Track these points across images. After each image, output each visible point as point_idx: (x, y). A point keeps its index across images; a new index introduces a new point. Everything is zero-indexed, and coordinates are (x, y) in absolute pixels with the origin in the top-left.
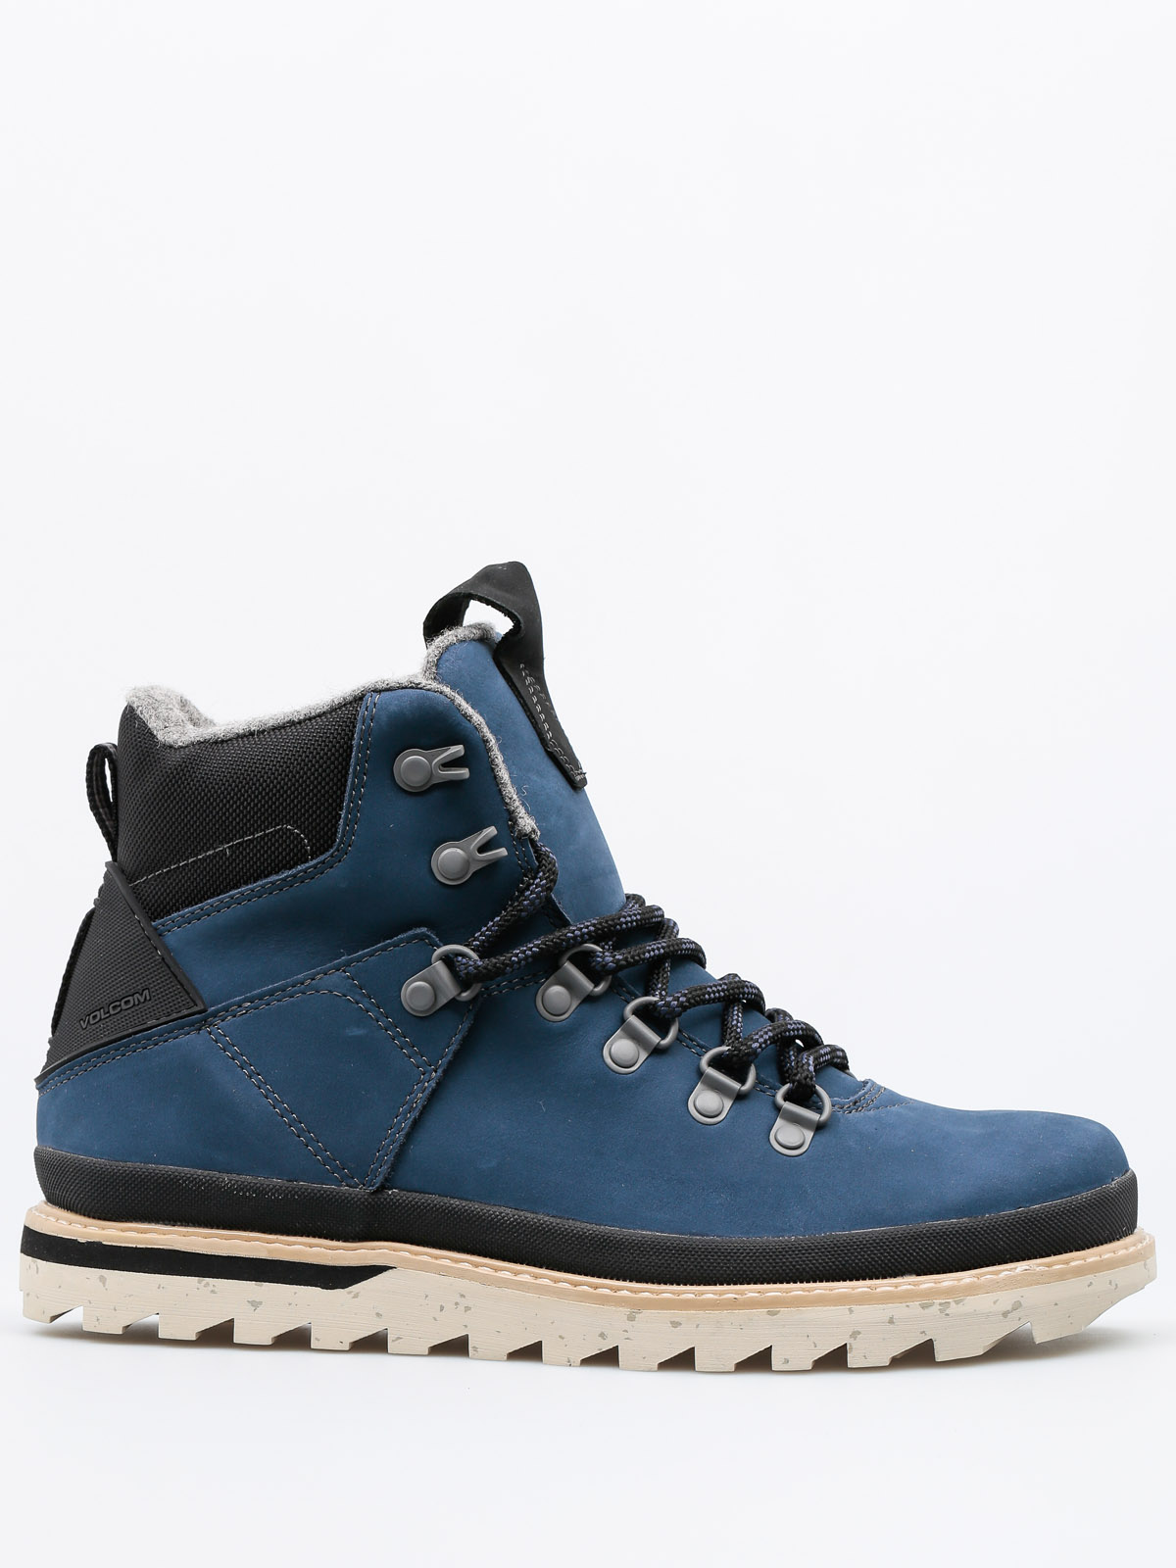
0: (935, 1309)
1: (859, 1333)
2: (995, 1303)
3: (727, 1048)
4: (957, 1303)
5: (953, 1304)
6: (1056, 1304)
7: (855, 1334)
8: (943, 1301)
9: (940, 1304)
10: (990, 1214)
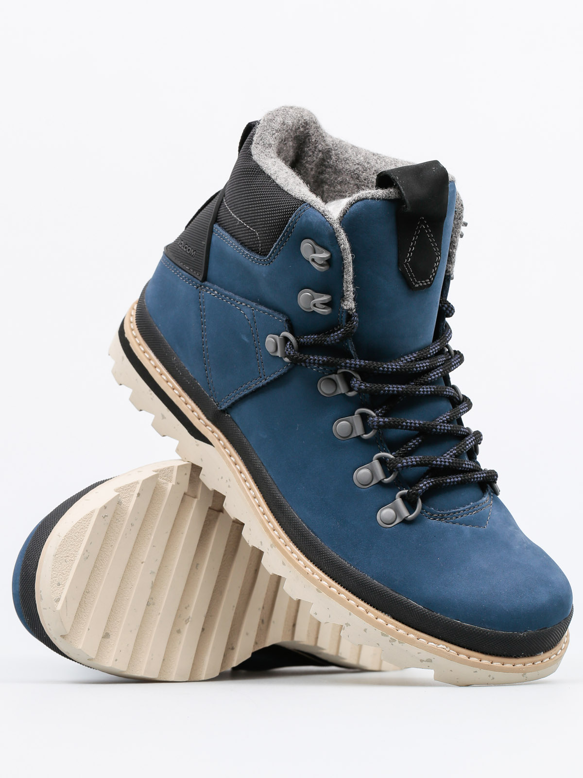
0: (388, 638)
1: (350, 626)
2: (419, 653)
3: (392, 457)
4: (399, 642)
5: (397, 642)
6: (451, 671)
7: (348, 625)
8: (393, 638)
9: (391, 638)
10: (441, 614)
